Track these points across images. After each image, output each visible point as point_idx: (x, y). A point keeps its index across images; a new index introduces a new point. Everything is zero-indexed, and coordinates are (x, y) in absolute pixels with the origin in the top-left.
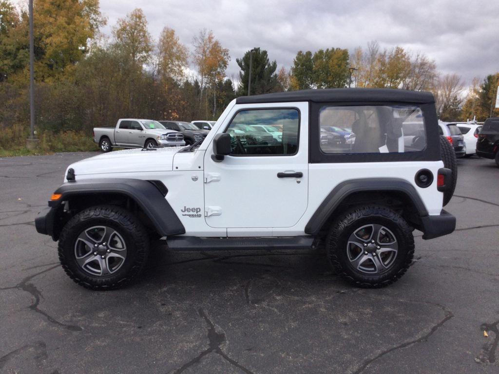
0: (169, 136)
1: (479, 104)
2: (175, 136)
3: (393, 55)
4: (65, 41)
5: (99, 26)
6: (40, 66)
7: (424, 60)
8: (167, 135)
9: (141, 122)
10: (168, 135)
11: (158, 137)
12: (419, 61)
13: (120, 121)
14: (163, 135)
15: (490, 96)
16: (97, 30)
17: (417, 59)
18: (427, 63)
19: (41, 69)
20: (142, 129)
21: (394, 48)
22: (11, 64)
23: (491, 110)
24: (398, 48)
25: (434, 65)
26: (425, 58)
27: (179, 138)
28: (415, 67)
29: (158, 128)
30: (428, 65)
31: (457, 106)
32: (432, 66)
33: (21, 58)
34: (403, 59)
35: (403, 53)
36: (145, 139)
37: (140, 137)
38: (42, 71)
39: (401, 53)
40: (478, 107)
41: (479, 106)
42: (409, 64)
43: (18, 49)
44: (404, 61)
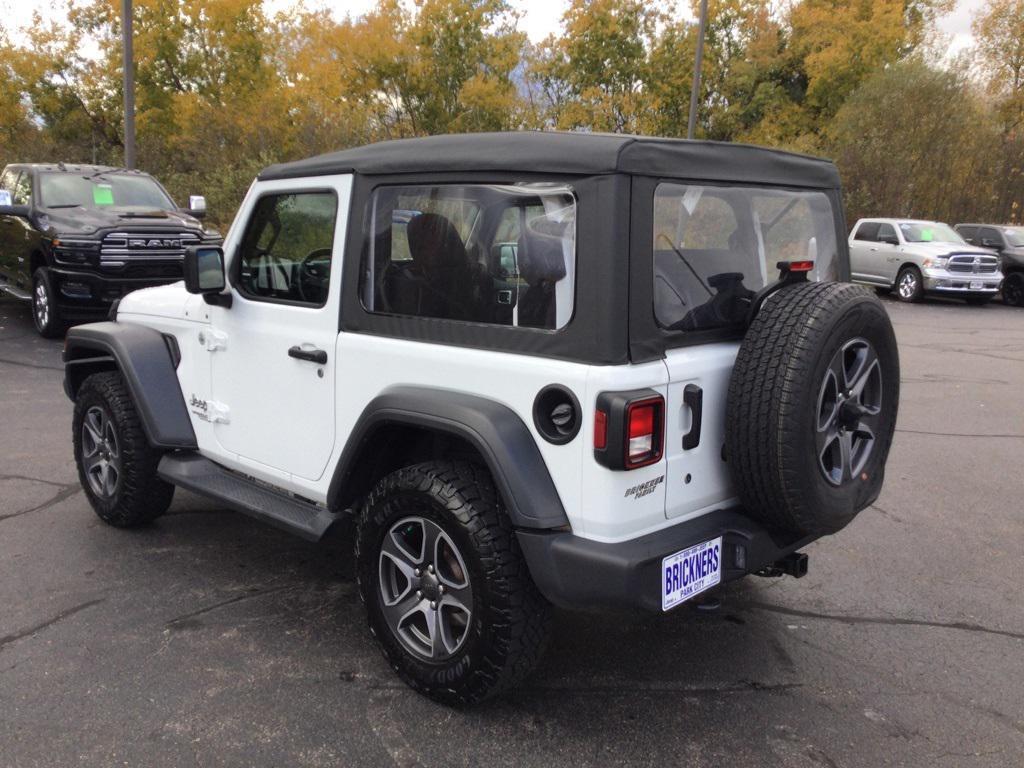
0: (955, 260)
2: (972, 260)
4: (846, 55)
5: (936, 14)
6: (795, 113)
8: (948, 257)
9: (900, 225)
10: (952, 258)
11: (927, 261)
13: (861, 221)
14: (940, 257)
16: (928, 25)
19: (796, 118)
20: (896, 242)
22: (741, 112)
27: (981, 267)
29: (937, 240)
33: (760, 99)
36: (898, 265)
37: (889, 260)
38: (797, 122)
43: (758, 82)
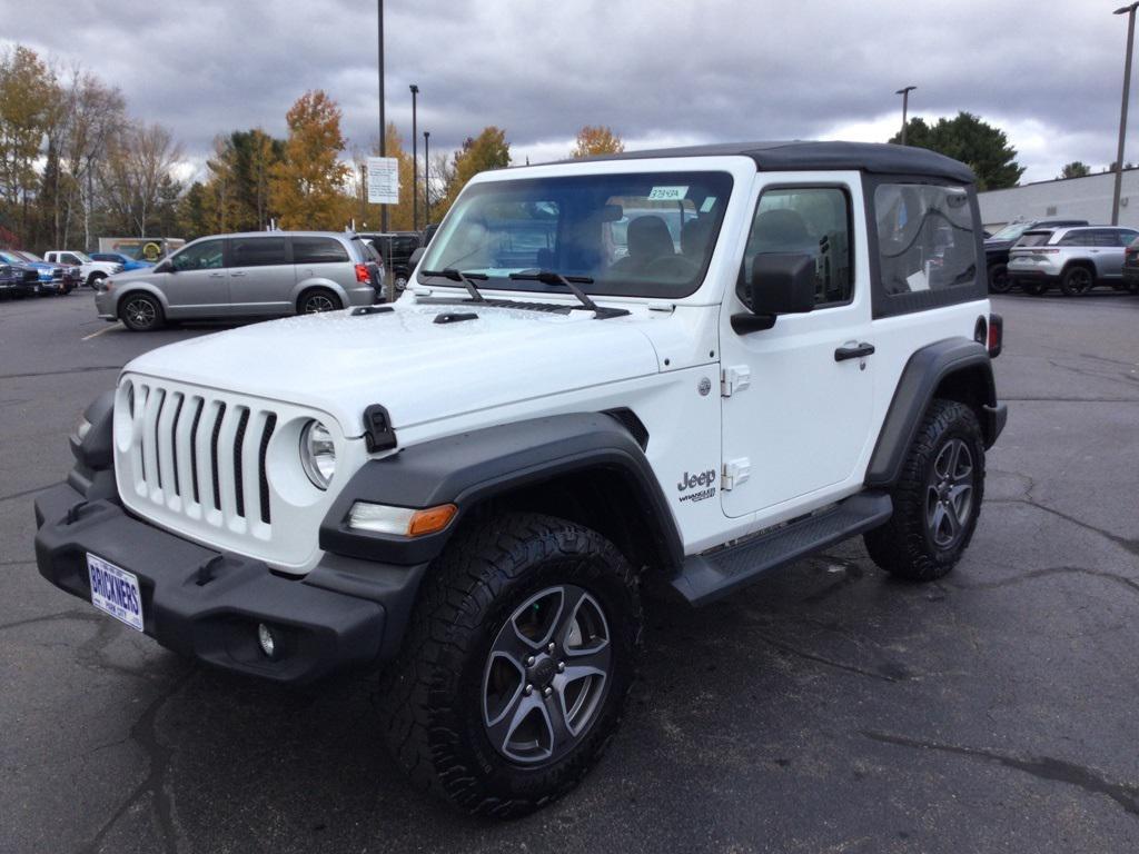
1: (235, 194)
3: (11, 67)
7: (92, 85)
12: (82, 87)
15: (254, 178)
17: (75, 81)
18: (101, 93)
21: (9, 50)
23: (260, 208)
24: (20, 49)
25: (119, 101)
26: (94, 80)
28: (72, 100)
30: (106, 98)
31: (174, 197)
32: (115, 101)
34: (40, 78)
35: (37, 63)
39: (31, 62)
40: (233, 202)
41: (236, 198)
42: (57, 92)
44: (42, 84)
